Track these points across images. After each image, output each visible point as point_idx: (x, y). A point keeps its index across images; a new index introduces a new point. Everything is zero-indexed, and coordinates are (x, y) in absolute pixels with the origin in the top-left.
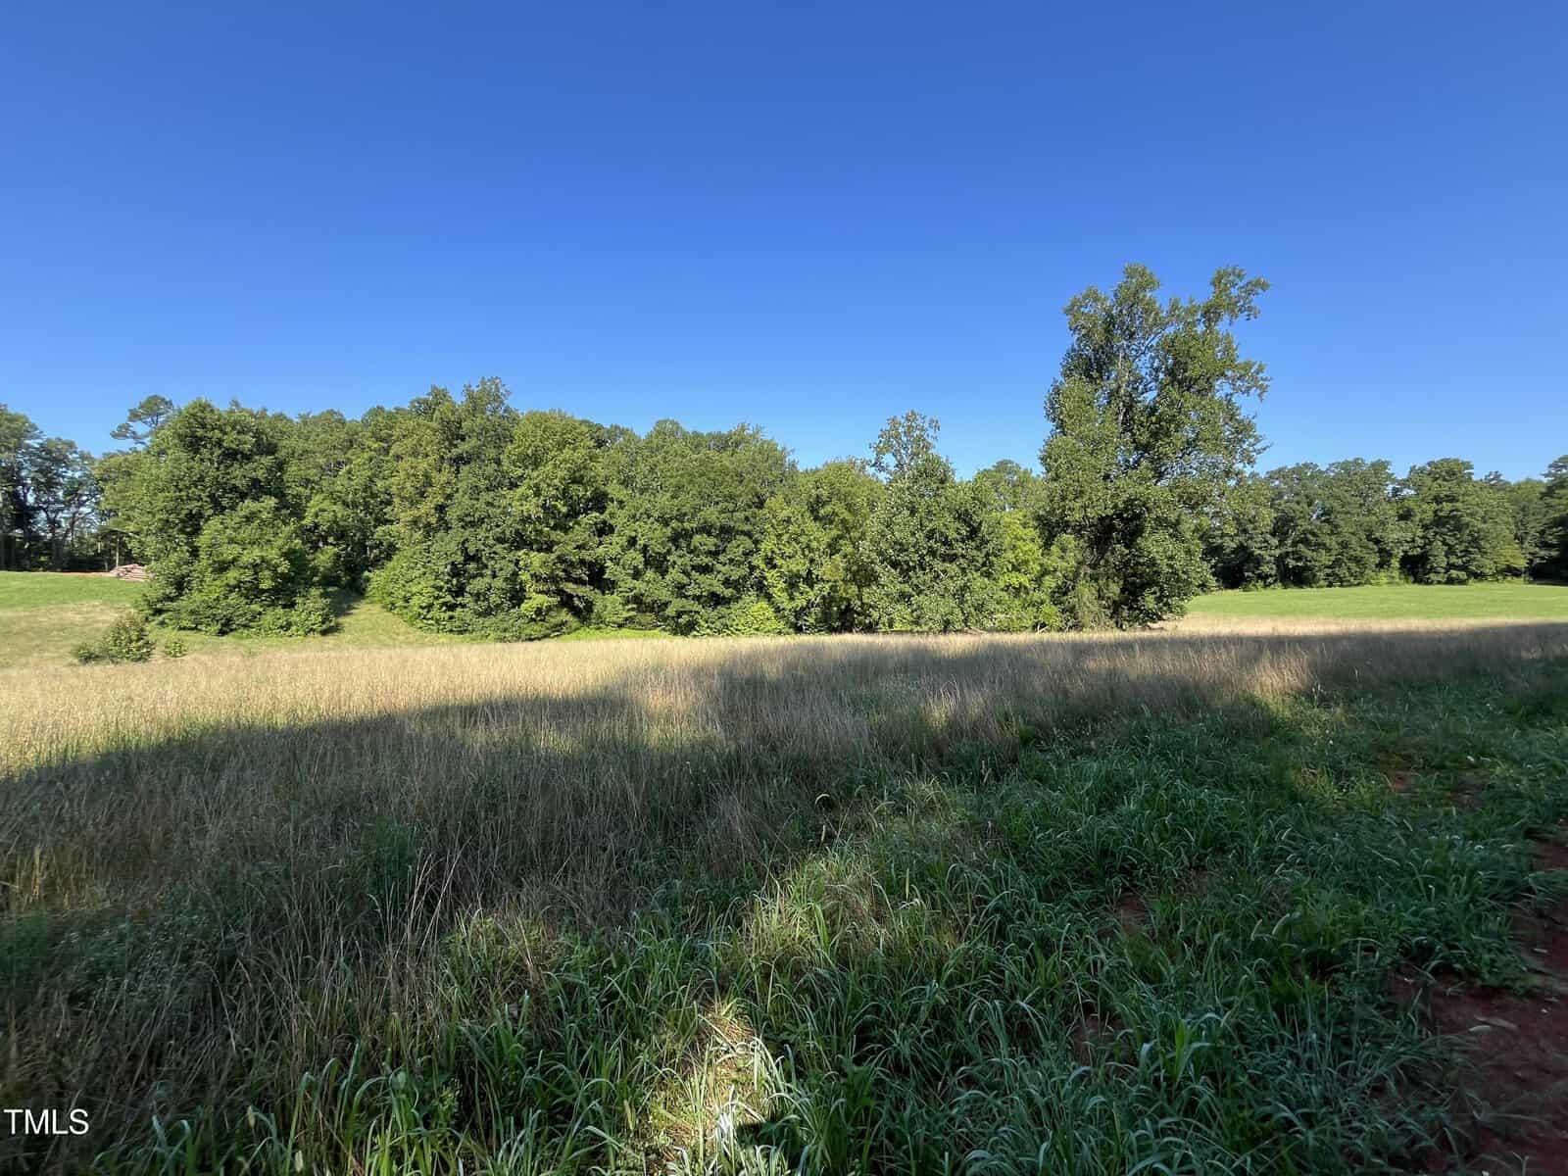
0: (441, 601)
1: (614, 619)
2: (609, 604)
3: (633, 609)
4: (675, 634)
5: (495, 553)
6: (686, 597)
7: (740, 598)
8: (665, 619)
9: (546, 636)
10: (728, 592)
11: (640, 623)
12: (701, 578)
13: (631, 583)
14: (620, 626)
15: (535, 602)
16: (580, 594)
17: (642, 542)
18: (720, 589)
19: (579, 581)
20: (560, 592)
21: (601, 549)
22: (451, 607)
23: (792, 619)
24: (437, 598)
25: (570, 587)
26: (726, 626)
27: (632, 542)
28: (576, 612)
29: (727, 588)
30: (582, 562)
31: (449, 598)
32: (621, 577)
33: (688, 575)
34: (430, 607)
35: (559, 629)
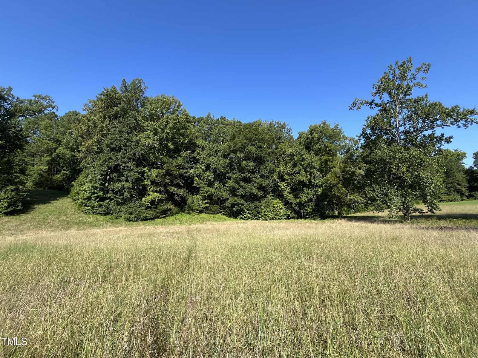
0: (96, 195)
1: (197, 208)
2: (195, 200)
3: (207, 203)
4: (230, 217)
5: (128, 167)
6: (237, 196)
7: (265, 197)
8: (224, 208)
9: (158, 217)
10: (260, 193)
11: (211, 210)
12: (245, 185)
13: (207, 188)
14: (201, 212)
15: (151, 197)
16: (178, 193)
17: (213, 166)
18: (256, 192)
19: (178, 186)
20: (167, 192)
21: (192, 171)
22: (103, 199)
23: (297, 209)
24: (94, 193)
25: (172, 189)
26: (259, 213)
27: (208, 167)
28: (176, 203)
29: (259, 191)
30: (181, 176)
31: (101, 194)
32: (202, 185)
33: (238, 183)
34: (89, 199)
35: (165, 213)
